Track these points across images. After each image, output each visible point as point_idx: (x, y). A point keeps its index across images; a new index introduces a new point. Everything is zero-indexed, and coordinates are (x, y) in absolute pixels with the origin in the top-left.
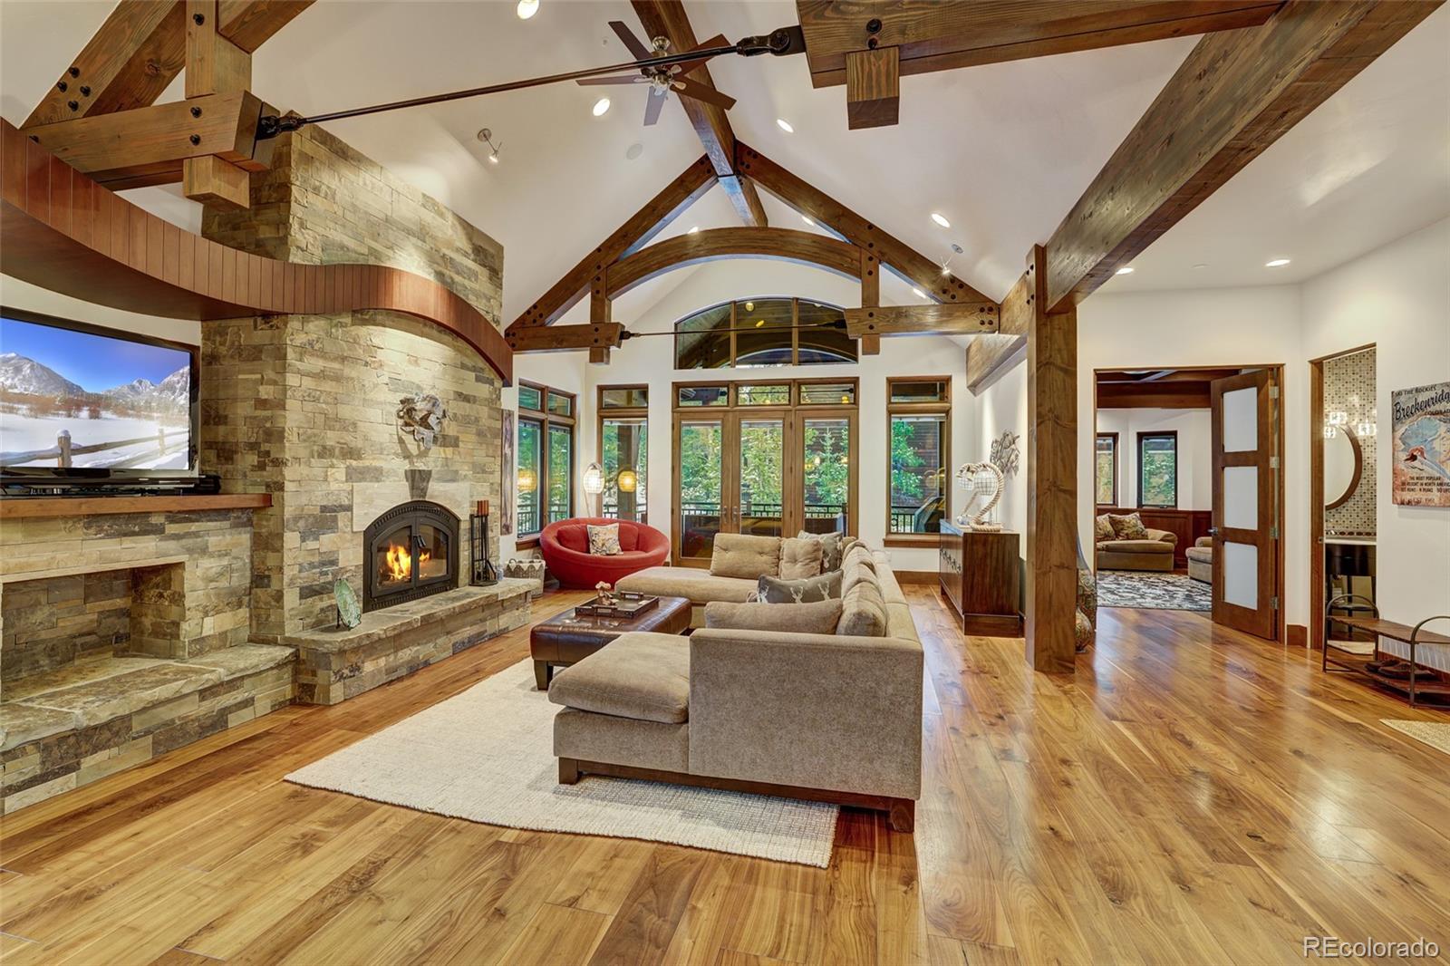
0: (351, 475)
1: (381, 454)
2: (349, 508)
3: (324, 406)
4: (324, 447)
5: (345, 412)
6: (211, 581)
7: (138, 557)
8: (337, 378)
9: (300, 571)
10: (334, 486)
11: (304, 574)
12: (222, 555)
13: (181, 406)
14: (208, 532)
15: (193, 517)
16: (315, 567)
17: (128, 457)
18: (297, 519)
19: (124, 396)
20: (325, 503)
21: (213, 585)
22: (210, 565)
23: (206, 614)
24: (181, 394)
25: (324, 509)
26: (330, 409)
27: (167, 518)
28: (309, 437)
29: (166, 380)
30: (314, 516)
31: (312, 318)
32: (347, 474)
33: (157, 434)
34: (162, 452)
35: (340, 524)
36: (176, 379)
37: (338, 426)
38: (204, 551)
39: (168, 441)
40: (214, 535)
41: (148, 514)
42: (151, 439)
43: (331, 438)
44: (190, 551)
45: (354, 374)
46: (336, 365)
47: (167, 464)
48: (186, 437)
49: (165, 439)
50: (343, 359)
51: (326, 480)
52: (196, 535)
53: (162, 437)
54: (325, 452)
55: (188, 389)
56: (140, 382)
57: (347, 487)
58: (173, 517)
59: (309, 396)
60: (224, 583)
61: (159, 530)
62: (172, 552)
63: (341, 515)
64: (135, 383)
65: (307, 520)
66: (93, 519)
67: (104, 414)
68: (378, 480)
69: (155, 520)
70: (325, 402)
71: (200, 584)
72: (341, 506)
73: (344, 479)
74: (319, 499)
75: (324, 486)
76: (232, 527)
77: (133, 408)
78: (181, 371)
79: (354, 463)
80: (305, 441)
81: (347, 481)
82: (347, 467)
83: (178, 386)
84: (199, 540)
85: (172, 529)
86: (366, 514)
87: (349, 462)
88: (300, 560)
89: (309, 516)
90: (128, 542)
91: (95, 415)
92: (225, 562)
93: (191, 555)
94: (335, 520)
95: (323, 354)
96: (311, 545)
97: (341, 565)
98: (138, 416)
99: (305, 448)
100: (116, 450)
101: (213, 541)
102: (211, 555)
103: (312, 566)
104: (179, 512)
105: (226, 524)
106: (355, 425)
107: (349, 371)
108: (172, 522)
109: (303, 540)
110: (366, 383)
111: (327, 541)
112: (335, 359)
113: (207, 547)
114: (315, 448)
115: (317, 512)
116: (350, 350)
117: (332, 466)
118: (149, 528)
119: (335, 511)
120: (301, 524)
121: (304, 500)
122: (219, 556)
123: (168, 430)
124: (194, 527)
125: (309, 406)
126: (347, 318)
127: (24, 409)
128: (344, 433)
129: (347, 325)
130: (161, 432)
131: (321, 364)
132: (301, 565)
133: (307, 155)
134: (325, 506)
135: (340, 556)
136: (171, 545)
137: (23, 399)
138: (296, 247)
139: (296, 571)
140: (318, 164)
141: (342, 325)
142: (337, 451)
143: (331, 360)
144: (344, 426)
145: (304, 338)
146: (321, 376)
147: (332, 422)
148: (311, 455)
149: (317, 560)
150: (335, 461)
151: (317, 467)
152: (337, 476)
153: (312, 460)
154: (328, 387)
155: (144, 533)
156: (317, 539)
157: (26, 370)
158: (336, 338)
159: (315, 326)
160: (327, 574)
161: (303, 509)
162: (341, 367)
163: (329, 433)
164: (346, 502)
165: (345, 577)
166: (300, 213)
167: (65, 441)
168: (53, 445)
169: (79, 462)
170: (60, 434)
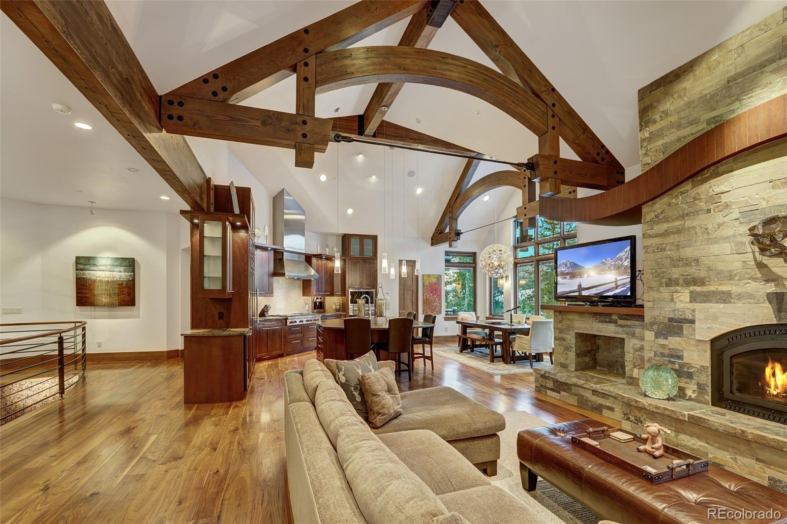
0: (694, 298)
1: (731, 279)
2: (693, 322)
3: (669, 253)
4: (670, 280)
5: (688, 253)
6: (637, 351)
7: (608, 332)
8: (679, 231)
9: (655, 356)
10: (679, 305)
11: (657, 358)
13: (626, 266)
14: (635, 326)
15: (629, 318)
16: (665, 356)
17: (601, 291)
18: (652, 324)
20: (672, 316)
21: (637, 353)
22: (637, 343)
23: (635, 367)
24: (626, 261)
25: (671, 320)
26: (673, 254)
27: (618, 317)
28: (659, 273)
29: (618, 256)
30: (665, 325)
31: (657, 200)
32: (691, 297)
33: (614, 280)
34: (616, 288)
35: (685, 332)
36: (623, 254)
37: (681, 264)
38: (633, 335)
39: (619, 283)
40: (638, 328)
41: (611, 314)
42: (611, 283)
43: (676, 273)
44: (627, 333)
45: (695, 223)
46: (678, 223)
47: (619, 293)
48: (629, 280)
49: (618, 282)
50: (683, 217)
51: (672, 300)
52: (629, 326)
53: (616, 281)
54: (671, 283)
55: (629, 257)
56: (606, 260)
57: (690, 305)
58: (621, 317)
59: (658, 249)
61: (615, 322)
62: (620, 332)
63: (685, 326)
64: (604, 261)
65: (659, 325)
68: (725, 301)
69: (614, 317)
70: (669, 250)
72: (686, 319)
73: (688, 300)
74: (668, 313)
75: (672, 305)
77: (603, 270)
78: (625, 250)
79: (698, 289)
80: (656, 277)
81: (691, 302)
82: (691, 292)
83: (624, 257)
84: (631, 329)
85: (620, 322)
86: (708, 328)
87: (692, 288)
88: (654, 349)
89: (661, 323)
90: (605, 325)
93: (628, 335)
94: (681, 328)
95: (667, 220)
96: (661, 341)
97: (685, 361)
99: (656, 281)
100: (597, 288)
101: (637, 331)
102: (637, 338)
103: (663, 355)
104: (623, 315)
106: (697, 260)
107: (688, 223)
108: (620, 319)
109: (656, 337)
110: (710, 226)
111: (673, 342)
112: (677, 219)
113: (635, 334)
114: (664, 280)
115: (666, 321)
116: (690, 207)
117: (677, 292)
118: (612, 320)
119: (681, 322)
120: (655, 327)
121: (657, 312)
122: (641, 339)
123: (618, 278)
124: (629, 323)
125: (658, 255)
126: (687, 186)
127: (568, 277)
128: (687, 268)
129: (687, 191)
130: (616, 279)
131: (664, 226)
132: (655, 352)
133: (649, 106)
134: (672, 318)
135: (685, 355)
136: (620, 329)
137: (567, 274)
138: (644, 165)
139: (652, 355)
140: (655, 104)
141: (682, 193)
142: (681, 282)
143: (673, 221)
144: (687, 263)
145: (652, 215)
146: (666, 234)
147: (676, 262)
148: (661, 285)
149: (666, 352)
150: (679, 288)
151: (665, 292)
152: (682, 298)
153: (661, 288)
154: (671, 239)
155: (610, 322)
156: (666, 339)
157: (568, 265)
158: (677, 204)
159: (660, 204)
160: (674, 363)
161: (655, 319)
162: (683, 222)
163: (674, 270)
164: (691, 317)
165: (690, 370)
166: (645, 144)
167: (580, 286)
168: (576, 288)
169: (585, 293)
170: (578, 284)
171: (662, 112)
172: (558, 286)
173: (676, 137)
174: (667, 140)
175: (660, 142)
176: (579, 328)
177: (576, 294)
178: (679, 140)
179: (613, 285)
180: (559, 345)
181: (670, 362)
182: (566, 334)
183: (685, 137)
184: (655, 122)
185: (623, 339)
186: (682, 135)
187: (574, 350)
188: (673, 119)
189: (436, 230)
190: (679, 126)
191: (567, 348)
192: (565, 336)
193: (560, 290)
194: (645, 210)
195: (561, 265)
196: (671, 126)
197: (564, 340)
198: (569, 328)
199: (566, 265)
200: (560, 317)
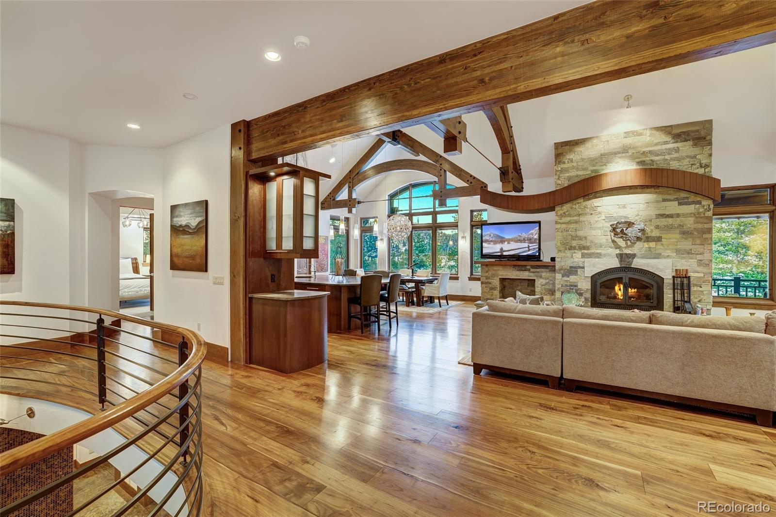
0: (583, 256)
1: (601, 247)
2: (583, 268)
3: (570, 233)
4: (571, 247)
5: (580, 233)
7: (524, 276)
8: (576, 222)
9: (562, 287)
10: (576, 260)
12: (546, 279)
13: (535, 238)
14: (542, 272)
15: (538, 267)
17: (518, 252)
18: (560, 270)
19: (517, 238)
20: (571, 265)
21: (543, 287)
22: (543, 281)
24: (535, 235)
25: (571, 267)
26: (573, 234)
27: (531, 267)
28: (565, 243)
29: (530, 231)
30: (568, 270)
31: (565, 204)
32: (582, 255)
34: (529, 250)
35: (579, 273)
36: (533, 231)
37: (577, 239)
38: (541, 277)
39: (530, 248)
41: (526, 266)
42: (526, 247)
43: (574, 243)
44: (537, 276)
45: (585, 219)
46: (576, 218)
47: (530, 253)
48: (537, 246)
50: (579, 215)
51: (572, 257)
52: (538, 272)
53: (529, 247)
55: (537, 233)
57: (582, 260)
58: (533, 267)
59: (564, 230)
60: (547, 287)
61: (529, 270)
62: (532, 276)
63: (579, 270)
64: (520, 234)
65: (564, 270)
66: (515, 266)
67: (511, 243)
68: (598, 258)
69: (528, 267)
70: (571, 231)
71: (540, 286)
72: (580, 267)
73: (581, 257)
74: (569, 263)
75: (572, 260)
76: (549, 271)
77: (519, 240)
78: (534, 228)
79: (586, 251)
80: (563, 245)
81: (582, 258)
82: (582, 253)
83: (534, 233)
84: (539, 274)
85: (532, 270)
86: (591, 270)
87: (583, 251)
88: (561, 283)
89: (565, 269)
90: (522, 272)
91: (509, 243)
92: (547, 281)
93: (537, 278)
94: (577, 271)
95: (570, 215)
96: (566, 278)
97: (579, 287)
98: (521, 242)
99: (563, 247)
100: (515, 250)
101: (543, 274)
102: (543, 278)
103: (566, 286)
105: (548, 270)
106: (586, 238)
107: (581, 219)
109: (563, 277)
110: (592, 221)
111: (572, 278)
112: (576, 216)
114: (567, 247)
115: (569, 268)
116: (582, 211)
117: (575, 253)
119: (577, 268)
120: (562, 271)
121: (563, 264)
123: (530, 245)
124: (538, 270)
125: (565, 233)
126: (581, 200)
127: (492, 243)
128: (580, 241)
129: (581, 203)
130: (529, 246)
131: (568, 219)
132: (562, 285)
133: (560, 153)
134: (572, 267)
135: (579, 285)
136: (532, 274)
137: (491, 241)
138: (558, 184)
139: (560, 286)
140: (565, 154)
141: (578, 203)
142: (577, 248)
143: (573, 217)
144: (580, 238)
145: (561, 212)
146: (569, 223)
147: (574, 238)
148: (566, 248)
149: (568, 284)
150: (576, 251)
151: (568, 253)
152: (577, 256)
153: (566, 251)
154: (572, 226)
155: (525, 270)
156: (569, 277)
157: (492, 235)
158: (576, 208)
159: (566, 207)
160: (573, 289)
161: (562, 267)
162: (578, 218)
163: (573, 241)
164: (582, 265)
165: (581, 292)
166: (558, 173)
167: (502, 249)
168: (499, 250)
169: (505, 253)
170: (500, 248)
171: (569, 159)
172: (483, 249)
173: (575, 174)
174: (570, 174)
175: (567, 175)
176: (502, 275)
177: (499, 254)
178: (577, 176)
179: (527, 249)
180: (486, 287)
181: (570, 289)
182: (491, 279)
183: (580, 176)
184: (564, 163)
185: (534, 280)
186: (579, 174)
187: (498, 289)
188: (575, 164)
189: (328, 195)
190: (577, 169)
191: (493, 289)
192: (490, 281)
193: (485, 251)
194: (557, 208)
195: (486, 235)
196: (573, 168)
197: (490, 283)
198: (494, 275)
199: (490, 236)
200: (487, 269)
